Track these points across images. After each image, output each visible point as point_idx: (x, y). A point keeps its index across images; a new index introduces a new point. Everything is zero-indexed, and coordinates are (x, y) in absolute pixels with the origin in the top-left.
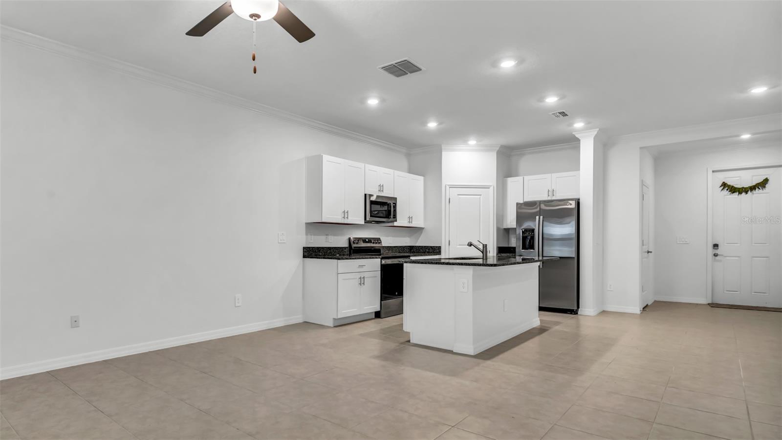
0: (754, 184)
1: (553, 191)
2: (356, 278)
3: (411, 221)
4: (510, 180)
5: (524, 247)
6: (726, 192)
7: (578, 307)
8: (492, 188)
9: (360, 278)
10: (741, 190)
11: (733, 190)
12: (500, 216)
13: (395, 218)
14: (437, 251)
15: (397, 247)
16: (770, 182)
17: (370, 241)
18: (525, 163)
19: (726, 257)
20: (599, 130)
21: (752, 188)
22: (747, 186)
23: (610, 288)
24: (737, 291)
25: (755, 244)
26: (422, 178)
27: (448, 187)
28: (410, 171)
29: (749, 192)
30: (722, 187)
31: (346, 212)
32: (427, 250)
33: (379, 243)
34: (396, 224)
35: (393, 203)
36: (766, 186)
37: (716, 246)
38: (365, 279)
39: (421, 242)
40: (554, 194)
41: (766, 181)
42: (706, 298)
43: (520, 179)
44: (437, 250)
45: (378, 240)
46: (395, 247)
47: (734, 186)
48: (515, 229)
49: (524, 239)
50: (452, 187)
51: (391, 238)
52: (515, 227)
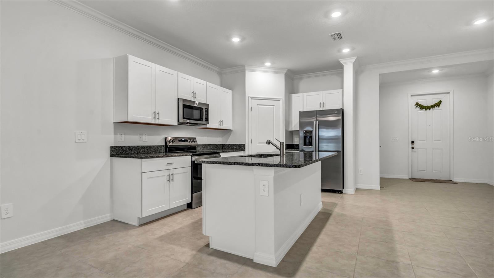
0: (434, 104)
1: (324, 103)
2: (164, 176)
3: (221, 124)
4: (293, 95)
5: (305, 144)
6: (418, 109)
7: (343, 188)
8: (282, 100)
9: (169, 175)
10: (427, 108)
11: (422, 107)
12: (287, 122)
13: (207, 121)
14: (243, 147)
15: (211, 145)
16: (442, 103)
17: (186, 140)
18: (303, 84)
19: (418, 149)
20: (357, 57)
21: (433, 107)
22: (430, 105)
23: (361, 172)
24: (425, 170)
25: (435, 141)
26: (230, 91)
27: (250, 99)
28: (222, 85)
29: (431, 109)
30: (416, 106)
31: (156, 113)
32: (235, 147)
33: (195, 142)
34: (208, 126)
35: (205, 109)
36: (440, 105)
37: (413, 142)
38: (174, 175)
39: (230, 141)
40: (324, 106)
41: (440, 102)
42: (408, 175)
43: (300, 95)
44: (241, 147)
45: (194, 140)
46: (209, 145)
47: (423, 105)
48: (299, 131)
49: (305, 137)
50: (253, 98)
51: (206, 137)
52: (298, 129)
